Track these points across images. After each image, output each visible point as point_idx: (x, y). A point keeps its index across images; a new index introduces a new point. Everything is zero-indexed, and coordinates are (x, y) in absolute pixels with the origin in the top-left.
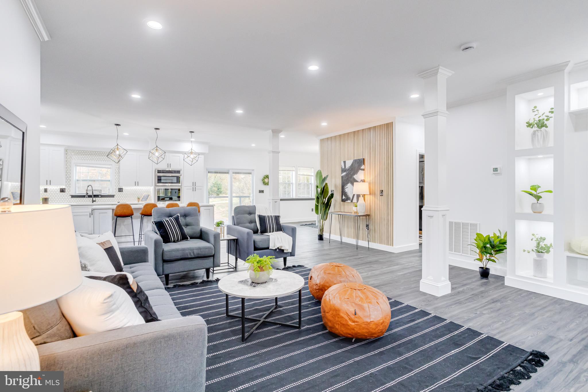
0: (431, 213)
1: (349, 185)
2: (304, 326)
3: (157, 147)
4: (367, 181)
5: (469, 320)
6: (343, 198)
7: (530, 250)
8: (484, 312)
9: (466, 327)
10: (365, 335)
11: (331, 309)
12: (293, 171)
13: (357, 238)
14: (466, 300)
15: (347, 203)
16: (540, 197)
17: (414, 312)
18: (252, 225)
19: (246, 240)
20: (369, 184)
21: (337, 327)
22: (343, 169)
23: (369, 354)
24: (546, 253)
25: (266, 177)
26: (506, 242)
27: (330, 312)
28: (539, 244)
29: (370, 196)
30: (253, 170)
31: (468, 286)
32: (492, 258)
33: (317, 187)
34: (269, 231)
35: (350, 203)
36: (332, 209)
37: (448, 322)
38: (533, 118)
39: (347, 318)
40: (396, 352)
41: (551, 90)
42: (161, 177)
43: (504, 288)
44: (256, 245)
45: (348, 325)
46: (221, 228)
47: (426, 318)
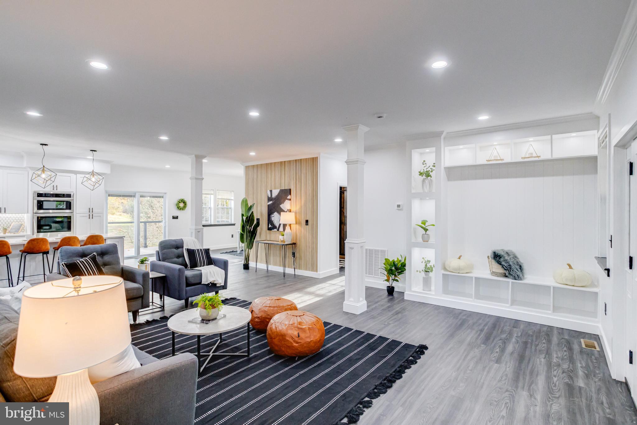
0: (352, 246)
1: (276, 214)
2: (252, 354)
3: (44, 167)
4: (293, 210)
5: (381, 330)
6: (269, 227)
7: (421, 270)
8: (390, 323)
9: (378, 335)
10: (306, 353)
11: (277, 335)
12: (212, 194)
13: (284, 266)
14: (378, 314)
15: (273, 232)
16: (427, 230)
17: (340, 329)
18: (180, 260)
19: (177, 277)
20: (296, 213)
21: (283, 349)
22: (270, 198)
23: (310, 367)
24: (430, 272)
25: (181, 201)
26: (405, 265)
27: (277, 338)
28: (426, 265)
29: (296, 225)
30: (165, 193)
31: (379, 303)
32: (396, 278)
33: (243, 215)
34: (199, 266)
35: (276, 232)
36: (257, 238)
37: (365, 334)
38: (422, 169)
39: (292, 341)
40: (330, 362)
41: (434, 149)
42: (42, 201)
43: (404, 302)
44: (188, 281)
45: (293, 347)
46: (146, 265)
47: (350, 333)
